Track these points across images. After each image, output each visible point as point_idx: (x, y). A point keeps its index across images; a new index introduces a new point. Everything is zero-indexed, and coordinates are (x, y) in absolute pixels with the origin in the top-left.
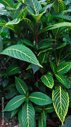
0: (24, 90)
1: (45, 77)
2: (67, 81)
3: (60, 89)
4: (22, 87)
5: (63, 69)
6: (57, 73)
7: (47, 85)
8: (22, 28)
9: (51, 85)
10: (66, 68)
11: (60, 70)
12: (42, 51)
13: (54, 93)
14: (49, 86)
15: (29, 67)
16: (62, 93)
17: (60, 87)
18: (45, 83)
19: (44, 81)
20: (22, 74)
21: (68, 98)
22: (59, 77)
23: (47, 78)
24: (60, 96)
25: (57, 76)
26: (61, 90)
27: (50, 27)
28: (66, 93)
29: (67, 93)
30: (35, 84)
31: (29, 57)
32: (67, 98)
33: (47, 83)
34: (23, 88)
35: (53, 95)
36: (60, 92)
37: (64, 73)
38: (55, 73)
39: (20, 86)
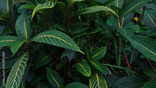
0: (57, 83)
1: (80, 65)
2: (104, 67)
3: (97, 76)
4: (54, 79)
5: (97, 54)
6: (91, 60)
7: (84, 73)
8: (53, 11)
9: (88, 73)
10: (100, 53)
11: (95, 56)
12: (76, 36)
13: (91, 82)
14: (86, 74)
15: (64, 55)
16: (99, 81)
17: (97, 75)
18: (82, 71)
19: (79, 69)
20: (52, 64)
21: (107, 85)
22: (94, 63)
23: (83, 66)
24: (98, 84)
25: (93, 63)
26: (98, 78)
27: (84, 11)
28: (103, 80)
29: (105, 81)
30: (67, 74)
31: (69, 44)
32: (105, 85)
33: (84, 72)
34: (55, 81)
35: (91, 84)
36: (98, 79)
37: (99, 59)
38: (89, 59)
39: (53, 78)
